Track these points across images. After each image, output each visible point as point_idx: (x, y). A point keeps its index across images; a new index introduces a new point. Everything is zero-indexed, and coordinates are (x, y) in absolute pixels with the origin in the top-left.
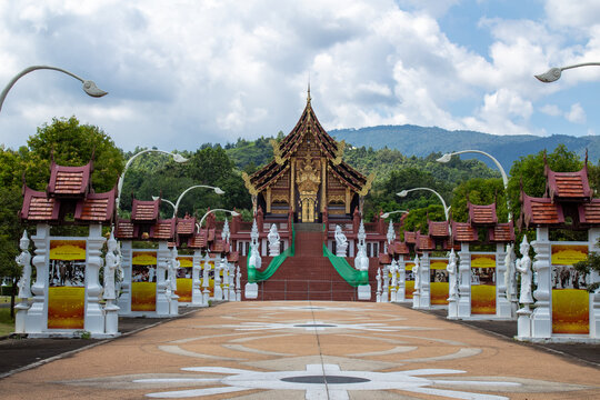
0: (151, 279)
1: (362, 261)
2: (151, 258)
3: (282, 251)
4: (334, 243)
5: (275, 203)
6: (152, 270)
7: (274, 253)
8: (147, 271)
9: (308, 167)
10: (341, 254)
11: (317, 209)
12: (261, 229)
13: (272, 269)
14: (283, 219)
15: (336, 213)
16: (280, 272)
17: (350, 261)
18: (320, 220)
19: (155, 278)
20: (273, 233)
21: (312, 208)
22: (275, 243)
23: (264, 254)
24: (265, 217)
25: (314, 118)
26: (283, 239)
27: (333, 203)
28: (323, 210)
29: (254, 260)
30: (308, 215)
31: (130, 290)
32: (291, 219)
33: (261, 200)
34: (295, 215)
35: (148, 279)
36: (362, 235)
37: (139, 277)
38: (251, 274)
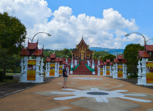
0: (34, 70)
1: (93, 67)
2: (34, 62)
3: (77, 65)
4: (87, 63)
5: (76, 56)
6: (34, 66)
7: (76, 65)
8: (33, 66)
9: (82, 49)
10: (89, 65)
11: (84, 57)
12: (73, 61)
13: (75, 68)
14: (78, 59)
15: (88, 58)
16: (77, 69)
17: (91, 67)
18: (84, 59)
19: (35, 69)
20: (76, 61)
21: (83, 57)
22: (76, 63)
23: (74, 65)
24: (74, 59)
25: (83, 41)
26: (78, 62)
27: (87, 56)
28: (85, 57)
29: (72, 66)
30: (82, 58)
31: (27, 73)
32: (79, 59)
33: (74, 55)
34: (80, 58)
35: (33, 69)
36: (93, 62)
37: (30, 68)
38: (71, 69)
